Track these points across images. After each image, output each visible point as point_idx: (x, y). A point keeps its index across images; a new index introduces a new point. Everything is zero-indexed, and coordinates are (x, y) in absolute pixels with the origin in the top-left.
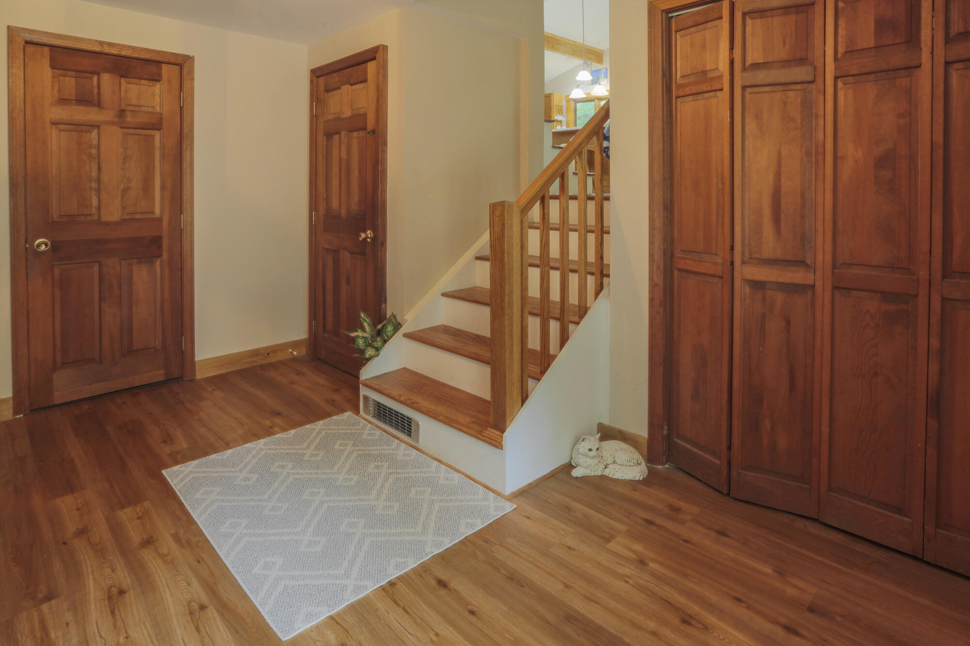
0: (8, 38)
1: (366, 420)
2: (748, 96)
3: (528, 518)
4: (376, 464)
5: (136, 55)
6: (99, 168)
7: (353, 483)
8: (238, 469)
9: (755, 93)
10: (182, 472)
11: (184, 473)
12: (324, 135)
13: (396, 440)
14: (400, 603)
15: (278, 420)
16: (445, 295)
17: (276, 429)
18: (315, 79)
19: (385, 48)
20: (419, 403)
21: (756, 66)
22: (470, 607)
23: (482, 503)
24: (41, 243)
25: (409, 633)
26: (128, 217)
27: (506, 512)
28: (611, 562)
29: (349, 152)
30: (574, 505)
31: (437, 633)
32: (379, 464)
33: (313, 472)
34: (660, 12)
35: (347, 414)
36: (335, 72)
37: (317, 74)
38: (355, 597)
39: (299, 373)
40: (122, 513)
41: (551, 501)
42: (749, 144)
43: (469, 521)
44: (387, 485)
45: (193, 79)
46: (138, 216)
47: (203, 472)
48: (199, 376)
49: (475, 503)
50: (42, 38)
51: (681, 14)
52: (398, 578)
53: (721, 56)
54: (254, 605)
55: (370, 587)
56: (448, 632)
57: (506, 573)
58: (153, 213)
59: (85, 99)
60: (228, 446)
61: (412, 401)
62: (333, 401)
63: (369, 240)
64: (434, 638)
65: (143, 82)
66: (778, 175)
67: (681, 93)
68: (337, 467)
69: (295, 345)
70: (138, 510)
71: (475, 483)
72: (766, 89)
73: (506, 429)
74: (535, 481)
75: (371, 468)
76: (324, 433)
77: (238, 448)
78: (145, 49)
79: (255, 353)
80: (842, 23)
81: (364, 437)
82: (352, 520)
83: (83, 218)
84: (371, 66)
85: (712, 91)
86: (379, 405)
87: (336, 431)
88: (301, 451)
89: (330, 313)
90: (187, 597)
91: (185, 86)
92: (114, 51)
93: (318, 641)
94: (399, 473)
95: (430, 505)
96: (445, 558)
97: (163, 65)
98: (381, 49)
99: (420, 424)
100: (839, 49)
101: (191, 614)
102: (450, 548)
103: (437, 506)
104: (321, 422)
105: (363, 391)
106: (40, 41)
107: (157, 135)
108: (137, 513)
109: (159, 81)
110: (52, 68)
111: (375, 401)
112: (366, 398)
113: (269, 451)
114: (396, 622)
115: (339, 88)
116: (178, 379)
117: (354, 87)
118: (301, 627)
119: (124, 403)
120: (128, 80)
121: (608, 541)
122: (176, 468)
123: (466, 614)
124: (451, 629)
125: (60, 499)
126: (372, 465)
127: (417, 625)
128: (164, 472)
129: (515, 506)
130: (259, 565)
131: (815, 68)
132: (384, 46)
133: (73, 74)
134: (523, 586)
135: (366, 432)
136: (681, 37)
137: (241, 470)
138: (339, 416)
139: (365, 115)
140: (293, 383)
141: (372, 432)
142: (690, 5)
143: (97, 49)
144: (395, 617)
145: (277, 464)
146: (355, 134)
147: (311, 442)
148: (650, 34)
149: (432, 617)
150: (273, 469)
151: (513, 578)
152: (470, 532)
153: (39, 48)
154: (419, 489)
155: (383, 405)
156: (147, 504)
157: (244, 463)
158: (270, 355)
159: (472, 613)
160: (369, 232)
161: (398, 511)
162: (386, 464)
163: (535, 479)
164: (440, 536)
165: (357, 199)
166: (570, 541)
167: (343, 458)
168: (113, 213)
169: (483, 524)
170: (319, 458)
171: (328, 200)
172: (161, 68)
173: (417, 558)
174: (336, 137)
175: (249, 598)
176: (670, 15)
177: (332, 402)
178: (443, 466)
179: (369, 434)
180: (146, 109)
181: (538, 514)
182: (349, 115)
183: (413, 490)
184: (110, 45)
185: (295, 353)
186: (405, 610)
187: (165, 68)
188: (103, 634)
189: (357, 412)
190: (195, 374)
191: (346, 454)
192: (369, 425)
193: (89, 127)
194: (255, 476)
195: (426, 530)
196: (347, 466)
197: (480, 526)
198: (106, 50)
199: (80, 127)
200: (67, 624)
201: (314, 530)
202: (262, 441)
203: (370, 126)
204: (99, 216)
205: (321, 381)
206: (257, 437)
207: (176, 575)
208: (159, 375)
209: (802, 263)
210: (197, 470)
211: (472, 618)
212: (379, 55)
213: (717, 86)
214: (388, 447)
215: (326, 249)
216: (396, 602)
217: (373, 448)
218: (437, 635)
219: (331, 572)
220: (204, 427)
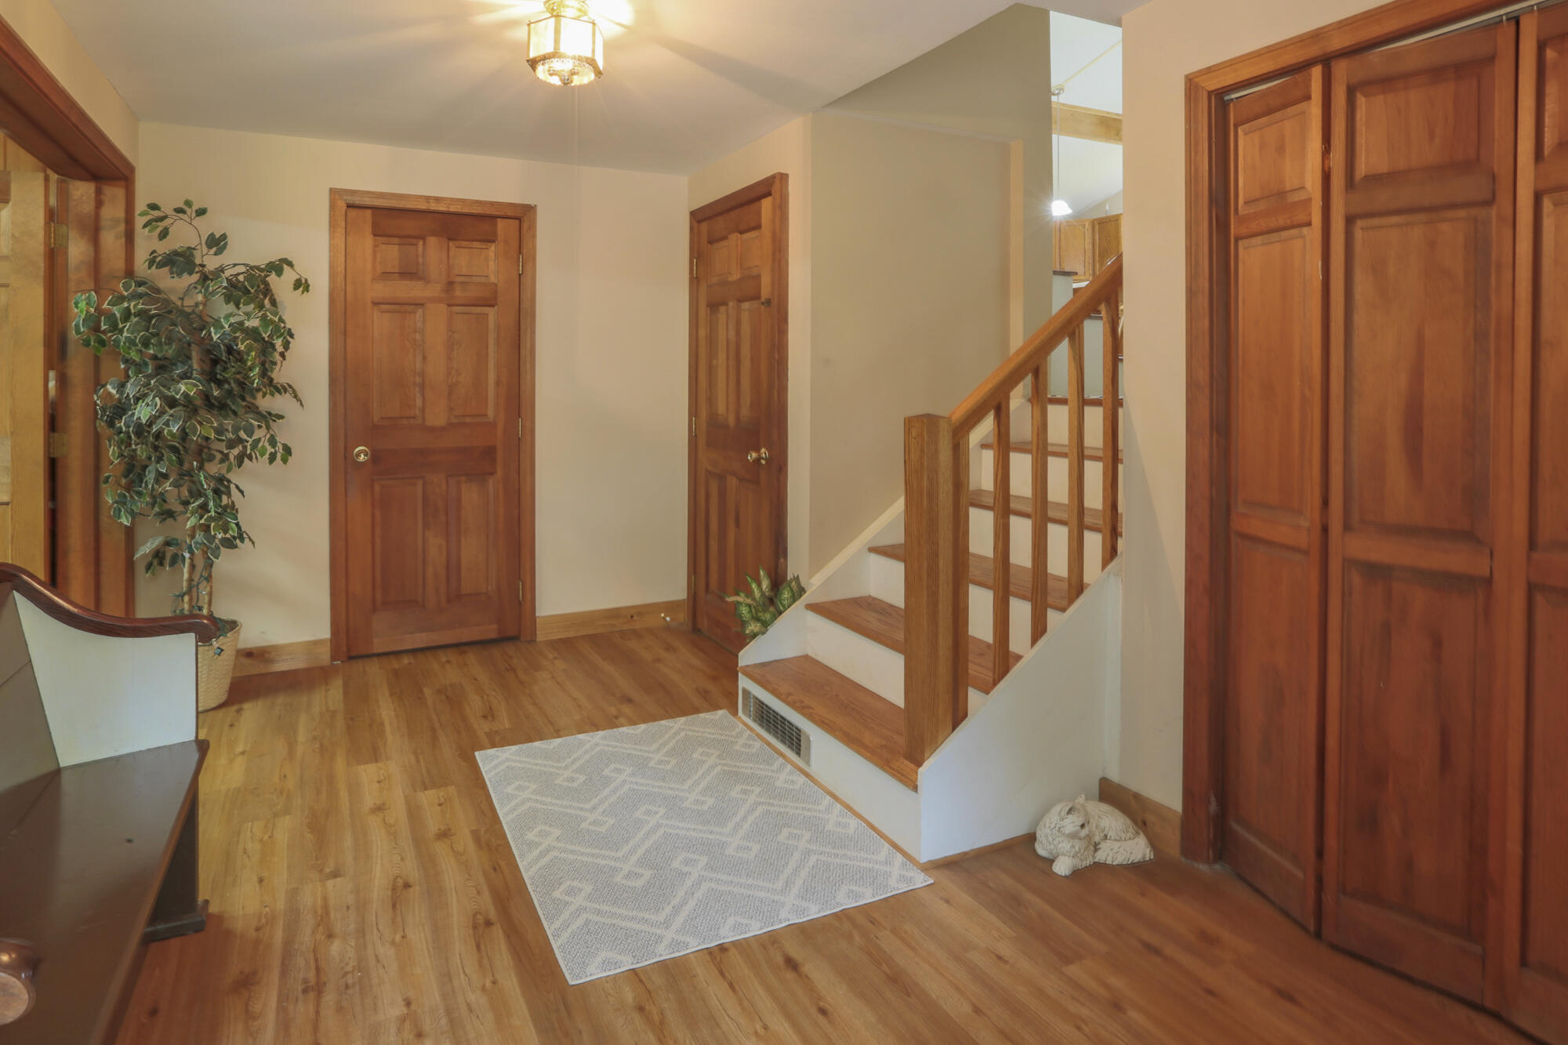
0: (331, 202)
1: (746, 725)
2: (1358, 234)
3: (947, 902)
4: (744, 787)
5: (466, 210)
6: (424, 358)
7: (705, 808)
8: (563, 765)
9: (1373, 228)
10: (498, 757)
11: (499, 760)
12: (708, 306)
13: (781, 759)
14: (727, 975)
15: (626, 709)
16: (874, 550)
17: (622, 720)
18: (696, 224)
19: (783, 178)
20: (812, 709)
21: (1373, 179)
22: (821, 1004)
23: (882, 867)
24: (361, 453)
25: (728, 1016)
26: (455, 421)
27: (915, 887)
28: (1062, 993)
29: (738, 333)
30: (1029, 896)
31: (766, 1025)
32: (749, 788)
33: (656, 784)
34: (1205, 95)
35: (720, 712)
36: (721, 214)
37: (700, 217)
38: (670, 954)
39: (669, 648)
40: (422, 795)
41: (991, 885)
42: (1360, 318)
43: (854, 888)
44: (751, 818)
45: (534, 236)
46: (468, 420)
47: (521, 762)
48: (540, 638)
49: (871, 865)
50: (365, 199)
51: (1245, 96)
52: (736, 944)
53: (1309, 166)
54: (546, 934)
55: (694, 945)
56: (780, 1026)
57: (888, 972)
58: (486, 415)
59: (409, 273)
60: (557, 734)
61: (803, 704)
62: (707, 692)
63: (763, 462)
64: (761, 1031)
65: (476, 244)
66: (1417, 375)
67: (1243, 231)
68: (689, 783)
69: (670, 607)
70: (441, 795)
71: (878, 837)
72: (1394, 219)
73: (924, 762)
74: (973, 850)
75: (735, 793)
76: (683, 734)
77: (569, 738)
78: (477, 202)
79: (614, 614)
80: (1552, 89)
81: (737, 747)
82: (691, 856)
83: (405, 422)
84: (766, 204)
85: (1293, 227)
86: (761, 705)
87: (700, 734)
88: (646, 755)
89: (714, 566)
90: (475, 907)
91: (524, 245)
92: (442, 208)
93: (611, 996)
94: (773, 805)
95: (803, 857)
96: (806, 931)
97: (499, 220)
98: (777, 181)
99: (811, 739)
100: (1546, 140)
101: (475, 927)
102: (817, 919)
103: (813, 859)
104: (683, 719)
105: (744, 682)
106: (362, 203)
107: (491, 313)
108: (439, 799)
109: (493, 241)
110: (375, 235)
111: (757, 699)
112: (746, 692)
113: (606, 748)
114: (715, 999)
115: (725, 238)
116: (513, 639)
117: (746, 236)
118: (594, 972)
119: (448, 662)
120: (457, 243)
121: (1068, 961)
122: (491, 752)
123: (813, 1011)
124: (786, 1025)
125: (362, 766)
126: (738, 788)
127: (742, 1008)
128: (477, 753)
129: (932, 881)
130: (562, 888)
131: (1494, 178)
132: (781, 175)
133: (396, 240)
134: (908, 995)
135: (742, 741)
136: (1245, 134)
137: (566, 768)
138: (710, 713)
139: (758, 277)
140: (658, 660)
141: (750, 742)
142: (1258, 79)
143: (423, 206)
144: (716, 992)
145: (612, 766)
146: (746, 305)
147: (664, 744)
148: (1189, 133)
149: (765, 1003)
150: (606, 772)
151: (897, 980)
152: (851, 904)
153: (361, 212)
154: (795, 831)
155: (767, 706)
156: (452, 789)
157: (572, 758)
158: (634, 618)
159: (823, 1012)
160: (763, 450)
161: (756, 856)
162: (757, 790)
163: (976, 847)
164: (806, 900)
165: (748, 402)
166: (1005, 949)
167: (700, 772)
168: (437, 416)
169: (874, 897)
170: (668, 767)
171: (711, 400)
172: (495, 225)
173: (765, 923)
174: (722, 309)
175: (542, 925)
176: (1226, 98)
177: (704, 694)
178: (839, 806)
179: (745, 745)
180: (478, 280)
181: (965, 899)
182: (739, 277)
183: (785, 831)
184: (438, 200)
185: (668, 619)
186: (731, 985)
187: (501, 224)
188: (380, 928)
189: (735, 713)
190: (536, 634)
191: (705, 767)
192: (749, 732)
193: (412, 307)
194: (582, 778)
195: (788, 888)
196: (703, 784)
197: (868, 898)
198: (433, 206)
199: (402, 307)
200: (348, 908)
201: (639, 859)
202: (601, 733)
203: (765, 292)
204: (424, 419)
205: (695, 662)
206: (596, 727)
207: (467, 880)
208: (491, 631)
209: (1468, 536)
210: (514, 758)
211: (821, 1019)
212: (776, 189)
213: (1301, 217)
214: (767, 767)
215: (709, 472)
216: (722, 974)
217: (745, 765)
218: (766, 1028)
219: (647, 916)
220: (534, 705)
